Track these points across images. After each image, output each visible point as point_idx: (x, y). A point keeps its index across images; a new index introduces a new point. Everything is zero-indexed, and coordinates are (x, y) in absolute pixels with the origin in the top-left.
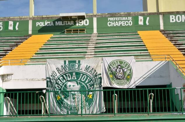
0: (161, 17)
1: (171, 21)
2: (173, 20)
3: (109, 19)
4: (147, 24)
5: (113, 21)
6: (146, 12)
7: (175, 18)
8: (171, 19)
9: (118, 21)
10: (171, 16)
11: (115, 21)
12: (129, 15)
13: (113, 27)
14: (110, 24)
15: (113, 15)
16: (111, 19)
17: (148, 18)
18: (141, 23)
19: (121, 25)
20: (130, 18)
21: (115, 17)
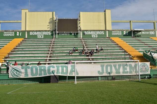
0: (26, 32)
1: (30, 34)
2: (31, 34)
3: (4, 33)
4: (20, 35)
5: (6, 34)
6: (21, 30)
7: (32, 33)
8: (30, 33)
9: (8, 34)
10: (30, 32)
11: (7, 34)
12: (13, 31)
13: (6, 36)
14: (4, 35)
15: (6, 31)
16: (5, 33)
17: (21, 33)
18: (18, 35)
19: (9, 35)
20: (13, 33)
21: (7, 32)
